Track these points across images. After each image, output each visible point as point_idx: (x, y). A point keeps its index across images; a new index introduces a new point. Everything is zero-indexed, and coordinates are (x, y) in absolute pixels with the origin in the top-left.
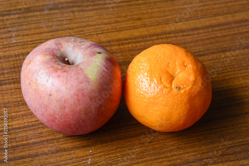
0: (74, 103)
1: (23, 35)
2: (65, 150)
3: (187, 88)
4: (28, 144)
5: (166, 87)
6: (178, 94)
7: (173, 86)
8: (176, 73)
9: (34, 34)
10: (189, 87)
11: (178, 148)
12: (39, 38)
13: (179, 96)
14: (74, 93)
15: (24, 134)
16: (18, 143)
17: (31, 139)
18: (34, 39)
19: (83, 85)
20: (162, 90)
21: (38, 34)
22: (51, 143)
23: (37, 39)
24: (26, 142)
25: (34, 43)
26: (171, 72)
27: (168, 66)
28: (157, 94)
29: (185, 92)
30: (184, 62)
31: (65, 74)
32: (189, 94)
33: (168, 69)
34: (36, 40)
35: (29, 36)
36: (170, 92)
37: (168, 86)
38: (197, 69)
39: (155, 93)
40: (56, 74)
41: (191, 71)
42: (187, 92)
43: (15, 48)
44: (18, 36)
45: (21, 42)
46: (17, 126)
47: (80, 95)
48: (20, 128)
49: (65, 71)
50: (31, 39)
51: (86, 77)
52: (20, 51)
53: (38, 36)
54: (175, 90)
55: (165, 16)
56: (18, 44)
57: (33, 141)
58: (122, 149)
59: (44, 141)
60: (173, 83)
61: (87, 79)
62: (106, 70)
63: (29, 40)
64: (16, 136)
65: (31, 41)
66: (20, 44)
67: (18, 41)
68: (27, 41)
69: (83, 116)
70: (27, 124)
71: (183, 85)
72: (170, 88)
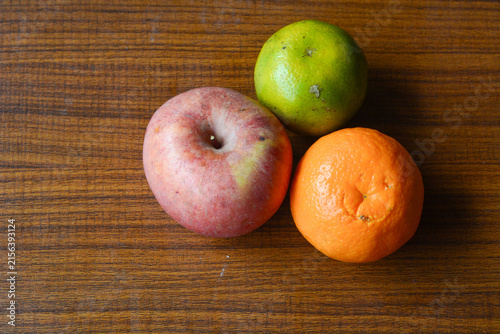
0: (209, 212)
1: (168, 32)
2: (191, 247)
3: (378, 221)
4: (142, 226)
5: (348, 213)
6: (361, 227)
7: (358, 213)
8: (369, 192)
9: (185, 32)
10: (382, 219)
11: (354, 278)
12: (192, 42)
13: (363, 230)
14: (211, 201)
15: (138, 209)
16: (128, 223)
17: (147, 218)
18: (184, 42)
19: (226, 192)
20: (340, 215)
21: (192, 33)
22: (174, 232)
23: (188, 42)
24: (140, 222)
25: (182, 50)
26: (360, 190)
27: (359, 179)
28: (333, 219)
29: (373, 225)
30: (384, 178)
31: (204, 168)
32: (378, 229)
33: (357, 184)
34: (186, 45)
35: (177, 36)
36: (351, 221)
37: (351, 211)
38: (403, 191)
39: (330, 218)
40: (191, 166)
41: (391, 194)
42: (376, 227)
43: (152, 53)
44: (160, 32)
45: (163, 45)
46: (131, 193)
47: (218, 205)
48: (134, 197)
49: (204, 164)
50: (179, 42)
51: (232, 181)
52: (159, 59)
53: (191, 37)
54: (359, 221)
55: (399, 37)
56: (158, 47)
57: (149, 222)
58: (274, 264)
59: (165, 226)
60: (359, 209)
61: (232, 185)
62: (264, 171)
63: (175, 42)
64: (128, 209)
65: (178, 45)
66: (161, 47)
67: (159, 41)
68: (172, 45)
69: (219, 228)
70: (145, 193)
71: (372, 215)
72: (352, 215)
